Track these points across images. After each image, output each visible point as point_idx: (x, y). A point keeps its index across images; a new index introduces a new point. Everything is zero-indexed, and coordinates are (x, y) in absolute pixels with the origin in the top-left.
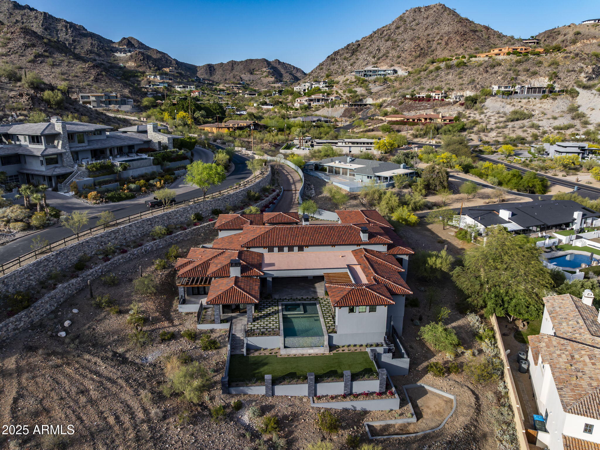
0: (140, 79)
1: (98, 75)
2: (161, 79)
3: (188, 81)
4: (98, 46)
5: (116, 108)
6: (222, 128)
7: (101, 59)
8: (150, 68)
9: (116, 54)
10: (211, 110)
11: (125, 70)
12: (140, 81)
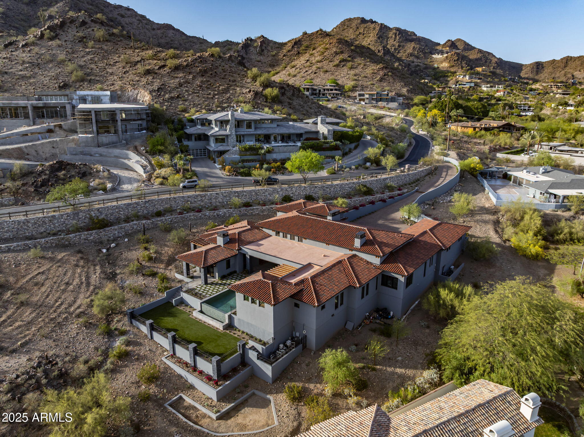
0: (449, 79)
1: (385, 75)
2: (471, 78)
3: (500, 80)
4: (419, 49)
5: (383, 105)
6: (467, 127)
7: (419, 61)
8: (462, 68)
9: (434, 56)
10: (471, 109)
11: (437, 70)
12: (449, 81)
